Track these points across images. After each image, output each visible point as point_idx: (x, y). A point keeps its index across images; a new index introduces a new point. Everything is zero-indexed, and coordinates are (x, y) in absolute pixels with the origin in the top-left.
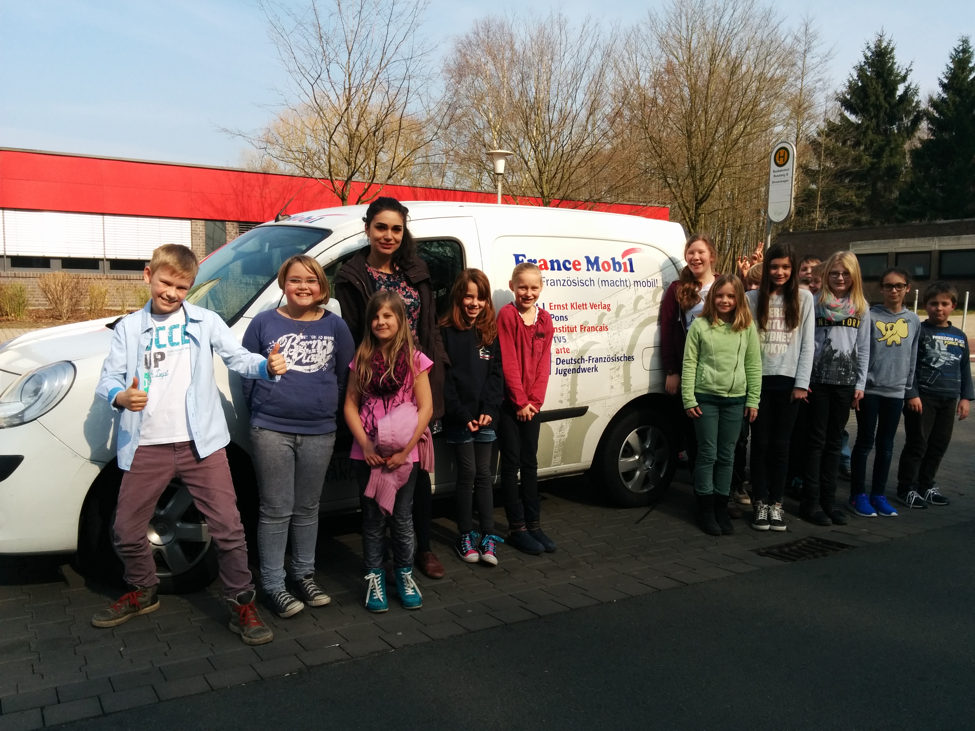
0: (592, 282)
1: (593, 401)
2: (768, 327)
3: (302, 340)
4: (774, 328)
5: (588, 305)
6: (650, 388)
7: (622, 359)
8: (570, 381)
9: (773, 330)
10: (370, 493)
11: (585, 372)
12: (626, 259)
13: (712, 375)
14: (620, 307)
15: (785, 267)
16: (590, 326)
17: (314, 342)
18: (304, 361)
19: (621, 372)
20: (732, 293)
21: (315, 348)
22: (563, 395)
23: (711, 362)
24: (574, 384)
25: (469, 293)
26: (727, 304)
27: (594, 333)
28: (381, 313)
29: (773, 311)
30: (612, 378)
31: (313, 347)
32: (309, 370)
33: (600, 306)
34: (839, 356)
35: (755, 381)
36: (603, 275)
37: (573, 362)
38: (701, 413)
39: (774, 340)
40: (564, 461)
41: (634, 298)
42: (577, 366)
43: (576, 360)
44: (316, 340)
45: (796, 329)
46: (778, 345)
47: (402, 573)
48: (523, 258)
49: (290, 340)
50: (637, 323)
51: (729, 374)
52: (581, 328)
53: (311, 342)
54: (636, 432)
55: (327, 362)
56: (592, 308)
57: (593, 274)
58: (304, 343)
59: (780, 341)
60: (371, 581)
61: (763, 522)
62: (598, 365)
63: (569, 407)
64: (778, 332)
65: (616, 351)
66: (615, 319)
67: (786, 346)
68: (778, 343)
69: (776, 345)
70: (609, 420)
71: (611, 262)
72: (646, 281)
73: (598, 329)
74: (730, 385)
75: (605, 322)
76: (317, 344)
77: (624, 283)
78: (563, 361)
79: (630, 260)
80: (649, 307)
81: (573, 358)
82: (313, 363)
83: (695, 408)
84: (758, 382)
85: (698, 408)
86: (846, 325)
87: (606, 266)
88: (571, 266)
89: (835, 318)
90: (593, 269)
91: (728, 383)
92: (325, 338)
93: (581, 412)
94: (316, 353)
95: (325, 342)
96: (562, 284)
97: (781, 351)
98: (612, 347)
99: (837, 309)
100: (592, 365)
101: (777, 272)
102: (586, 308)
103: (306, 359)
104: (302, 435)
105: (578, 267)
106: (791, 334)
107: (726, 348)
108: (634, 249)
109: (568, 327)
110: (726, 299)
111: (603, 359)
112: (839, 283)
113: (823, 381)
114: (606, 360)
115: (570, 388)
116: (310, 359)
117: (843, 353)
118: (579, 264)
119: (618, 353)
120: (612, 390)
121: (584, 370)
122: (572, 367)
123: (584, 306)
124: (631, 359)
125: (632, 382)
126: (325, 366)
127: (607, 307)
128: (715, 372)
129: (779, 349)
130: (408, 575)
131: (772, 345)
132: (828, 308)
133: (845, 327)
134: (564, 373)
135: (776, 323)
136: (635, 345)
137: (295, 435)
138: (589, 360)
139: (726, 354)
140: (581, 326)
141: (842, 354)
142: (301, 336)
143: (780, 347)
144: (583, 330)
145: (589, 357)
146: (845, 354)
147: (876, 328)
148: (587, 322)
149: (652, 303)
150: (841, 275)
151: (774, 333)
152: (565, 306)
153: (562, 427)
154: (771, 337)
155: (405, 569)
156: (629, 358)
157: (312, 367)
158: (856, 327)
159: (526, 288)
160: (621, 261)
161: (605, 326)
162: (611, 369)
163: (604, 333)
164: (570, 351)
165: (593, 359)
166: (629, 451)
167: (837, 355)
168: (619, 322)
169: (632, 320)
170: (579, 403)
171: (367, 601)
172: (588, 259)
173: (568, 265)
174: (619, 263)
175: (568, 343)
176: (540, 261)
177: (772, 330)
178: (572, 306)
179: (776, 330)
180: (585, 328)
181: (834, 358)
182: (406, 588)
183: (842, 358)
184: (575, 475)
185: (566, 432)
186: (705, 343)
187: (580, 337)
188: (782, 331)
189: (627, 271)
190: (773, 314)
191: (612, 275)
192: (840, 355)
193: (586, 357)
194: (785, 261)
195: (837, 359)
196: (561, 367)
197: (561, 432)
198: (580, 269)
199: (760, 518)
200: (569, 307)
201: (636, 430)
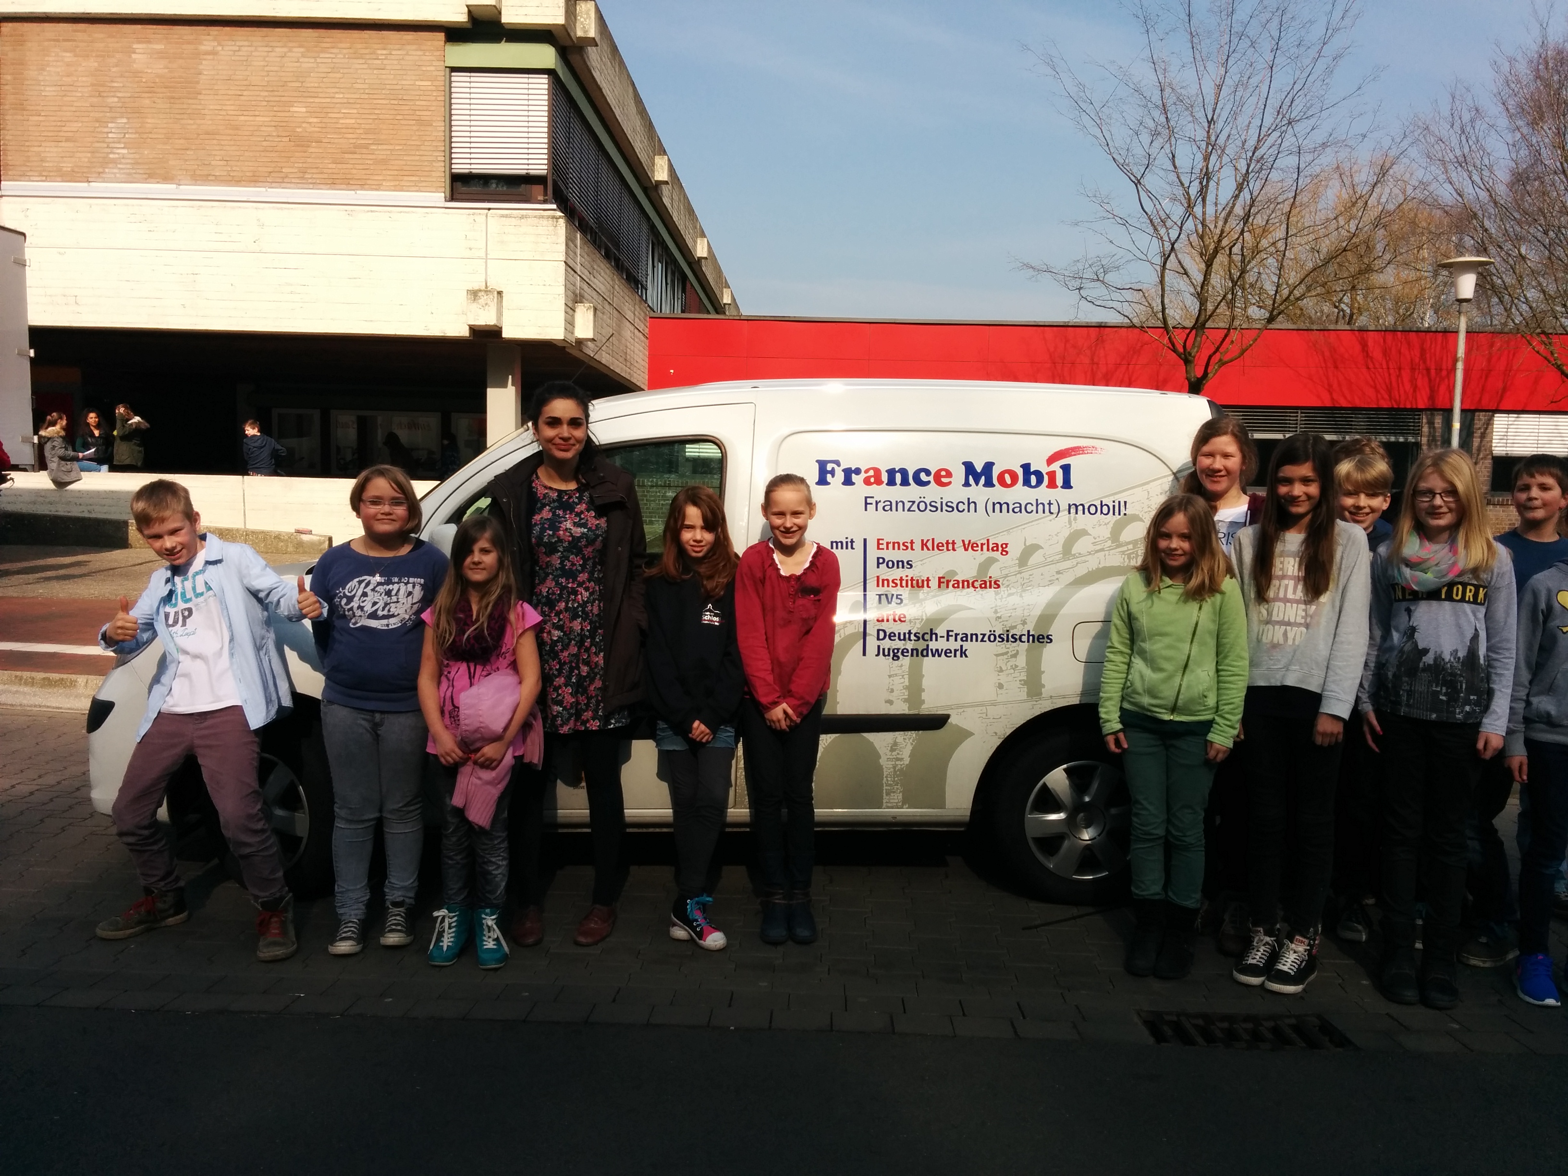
0: (972, 505)
1: (959, 706)
2: (1271, 594)
3: (379, 584)
4: (1281, 595)
5: (959, 544)
6: (1083, 694)
7: (1024, 638)
8: (906, 668)
9: (1280, 600)
10: (457, 800)
11: (940, 656)
12: (1056, 467)
13: (1142, 677)
14: (1030, 550)
15: (1305, 481)
16: (960, 580)
17: (396, 587)
18: (380, 613)
19: (1021, 661)
20: (1186, 531)
21: (396, 595)
22: (892, 691)
23: (1142, 654)
24: (916, 677)
25: (687, 523)
26: (1180, 552)
27: (966, 590)
28: (476, 548)
29: (1282, 563)
30: (1001, 670)
31: (394, 593)
32: (388, 625)
33: (985, 547)
34: (1431, 662)
35: (1228, 695)
36: (998, 493)
37: (913, 637)
38: (1126, 746)
39: (1280, 618)
40: (908, 800)
41: (1066, 533)
42: (921, 645)
43: (920, 636)
44: (398, 583)
45: (1324, 598)
46: (1289, 628)
47: (483, 916)
48: (834, 466)
49: (363, 585)
50: (1069, 577)
51: (1170, 677)
52: (940, 583)
53: (391, 587)
54: (1065, 770)
55: (414, 614)
56: (966, 550)
57: (979, 492)
58: (380, 589)
59: (1292, 620)
60: (440, 919)
61: (1253, 970)
62: (966, 645)
63: (907, 712)
64: (1288, 604)
65: (1008, 625)
66: (1017, 569)
67: (1304, 630)
68: (1289, 624)
69: (1283, 628)
70: (996, 742)
71: (1020, 472)
72: (1098, 504)
73: (977, 584)
74: (1173, 699)
75: (994, 572)
76: (399, 590)
77: (1047, 508)
78: (891, 636)
79: (1066, 469)
80: (1102, 550)
81: (913, 631)
82: (393, 616)
83: (1115, 733)
84: (1237, 696)
85: (1121, 736)
86: (1449, 598)
87: (1008, 479)
88: (931, 478)
89: (1418, 583)
90: (977, 484)
91: (1168, 693)
92: (411, 580)
93: (937, 722)
94: (398, 602)
95: (410, 586)
96: (906, 509)
97: (1294, 640)
98: (1000, 618)
99: (1424, 566)
100: (953, 645)
101: (1291, 491)
102: (954, 549)
103: (383, 609)
105: (944, 480)
106: (1314, 607)
107: (1168, 629)
108: (1079, 448)
109: (912, 579)
110: (1176, 543)
111: (980, 637)
112: (1434, 512)
113: (1403, 710)
114: (986, 638)
115: (907, 680)
116: (389, 611)
117: (1440, 656)
118: (949, 474)
119: (1015, 627)
120: (1000, 691)
121: (937, 653)
122: (910, 645)
123: (950, 545)
124: (1046, 640)
125: (1045, 679)
126: (410, 619)
127: (1003, 549)
128: (1148, 672)
129: (1290, 635)
130: (490, 921)
131: (1277, 627)
132: (1407, 565)
133: (1447, 604)
134: (894, 656)
135: (1287, 586)
136: (1056, 615)
137: (373, 711)
138: (948, 636)
139: (1167, 640)
140: (940, 578)
141: (1438, 658)
142: (378, 578)
143: (1292, 632)
144: (943, 585)
145: (948, 632)
146: (1447, 657)
147: (1556, 605)
148: (954, 573)
149: (1109, 543)
150: (1438, 496)
151: (1282, 605)
152: (909, 545)
153: (895, 744)
154: (1275, 613)
155: (488, 911)
156: (1041, 639)
157: (392, 621)
158: (1475, 602)
159: (782, 514)
160: (1044, 469)
161: (993, 580)
162: (997, 655)
163: (990, 592)
164: (907, 619)
165: (956, 635)
166: (1048, 801)
167: (1429, 659)
168: (1025, 575)
169: (1058, 572)
170: (930, 705)
171: (431, 947)
172: (969, 467)
173: (923, 476)
174: (1038, 474)
175: (906, 605)
176: (867, 471)
177: (1277, 599)
178: (924, 545)
179: (1286, 600)
180: (948, 582)
181: (1421, 665)
182: (485, 938)
183: (1438, 666)
184: (945, 829)
185: (906, 754)
186: (1136, 619)
187: (934, 596)
188: (1298, 602)
189: (1057, 487)
190: (1282, 569)
191: (1020, 493)
192: (1436, 659)
193: (941, 631)
194: (1305, 470)
195: (1428, 668)
196: (887, 644)
197: (894, 753)
198: (950, 483)
199: (1251, 961)
200: (917, 545)
201: (1065, 766)
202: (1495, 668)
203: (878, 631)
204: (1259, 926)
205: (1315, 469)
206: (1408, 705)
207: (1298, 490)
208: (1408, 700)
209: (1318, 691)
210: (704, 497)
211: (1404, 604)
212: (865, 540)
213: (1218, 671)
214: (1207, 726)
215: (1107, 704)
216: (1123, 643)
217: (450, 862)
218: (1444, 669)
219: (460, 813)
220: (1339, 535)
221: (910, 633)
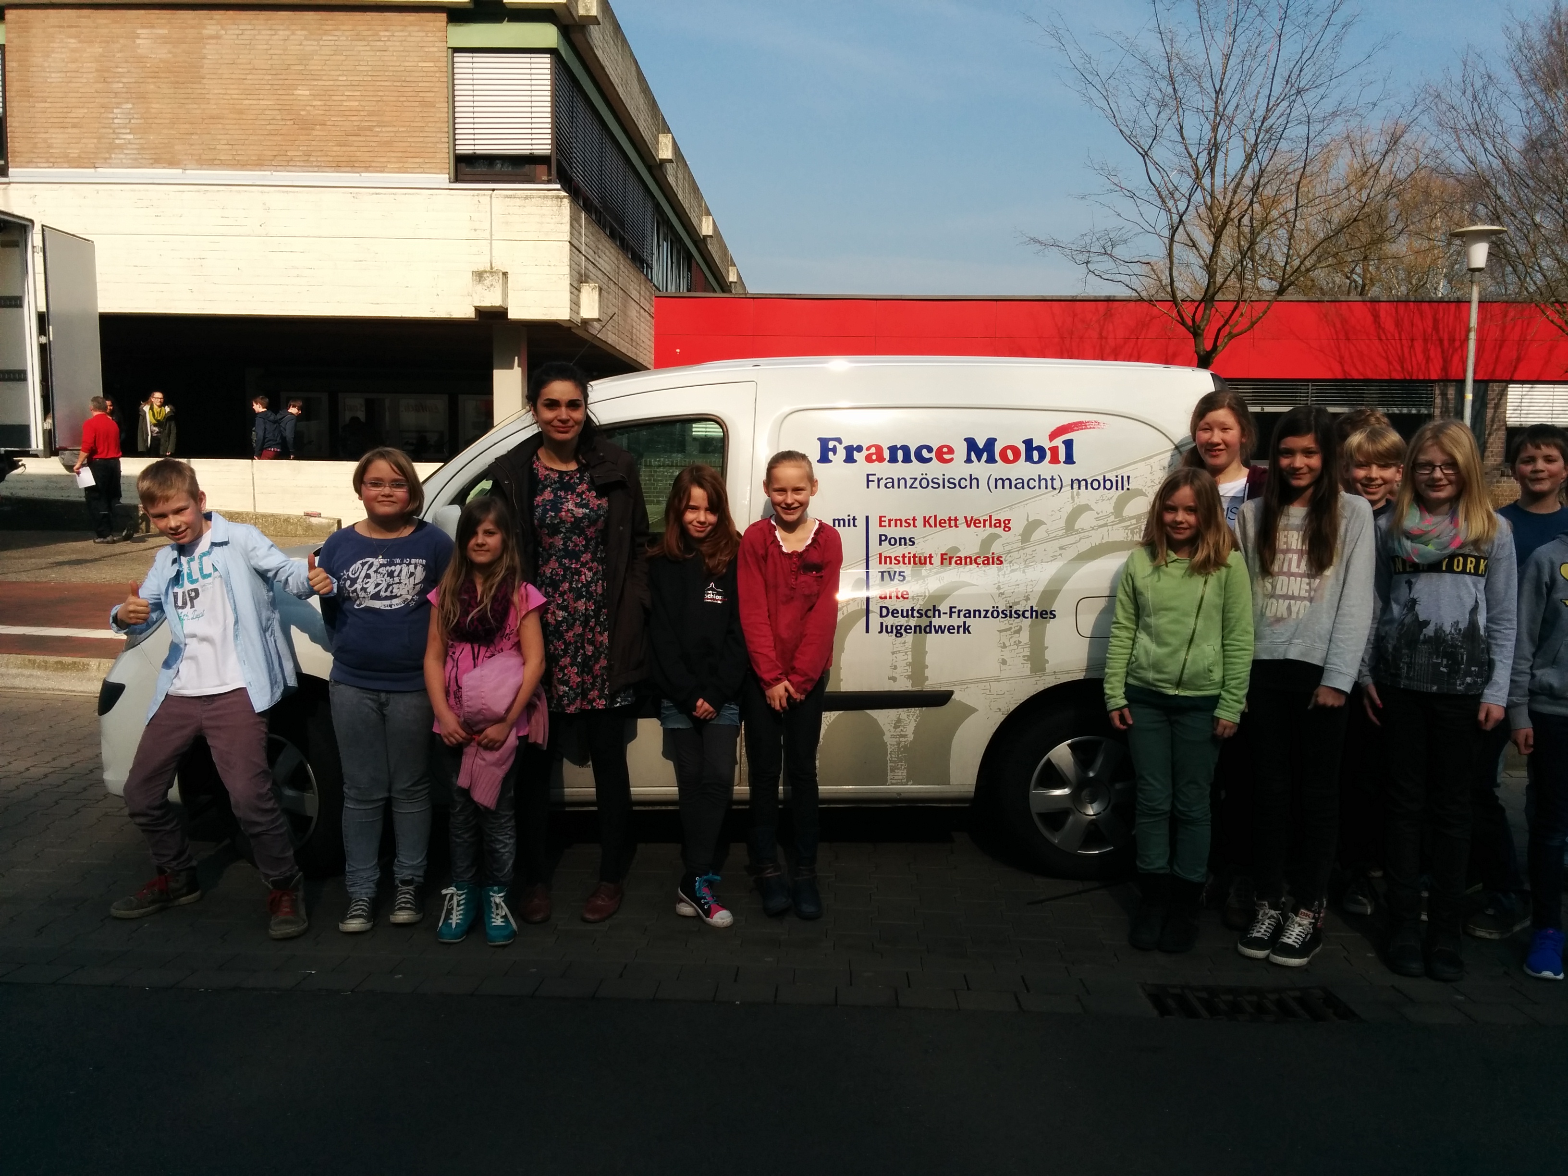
0: (974, 482)
1: (962, 683)
2: (1276, 568)
3: (382, 565)
4: (1285, 569)
5: (961, 520)
6: (1088, 669)
7: (1028, 614)
8: (909, 645)
9: (1284, 574)
10: (462, 781)
11: (943, 632)
12: (1059, 442)
13: (1147, 652)
14: (1033, 526)
15: (1307, 452)
16: (963, 556)
17: (398, 568)
18: (383, 594)
19: (1025, 637)
20: (1192, 504)
21: (398, 576)
22: (895, 668)
23: (1147, 629)
24: (919, 653)
25: (692, 503)
26: (1185, 526)
27: (969, 567)
28: (480, 530)
29: (1286, 536)
30: (1004, 646)
31: (396, 574)
32: (391, 606)
33: (987, 523)
34: (1432, 634)
35: (1234, 670)
36: (1000, 469)
37: (916, 614)
38: (1131, 722)
39: (1284, 592)
40: (912, 777)
41: (1069, 508)
42: (924, 622)
43: (923, 612)
44: (400, 564)
45: (1328, 572)
46: (1292, 602)
47: (491, 894)
48: (836, 443)
49: (366, 567)
50: (1072, 553)
51: (1175, 652)
52: (942, 559)
53: (393, 568)
54: (1069, 745)
55: (417, 594)
56: (969, 526)
57: (980, 468)
58: (383, 570)
59: (1296, 594)
60: (448, 897)
61: (1258, 944)
62: (969, 622)
63: (910, 689)
64: (1292, 578)
65: (1011, 601)
66: (1020, 544)
67: (1308, 603)
68: (1293, 597)
69: (1287, 602)
70: (1000, 718)
71: (1022, 448)
72: (1101, 479)
73: (979, 561)
75: (997, 548)
76: (401, 571)
77: (1050, 484)
78: (894, 613)
79: (1069, 444)
80: (1105, 525)
81: (916, 608)
82: (396, 597)
83: (1120, 709)
84: (1242, 670)
85: (1126, 712)
86: (1450, 570)
87: (1011, 455)
88: (933, 455)
89: (1419, 556)
90: (979, 460)
91: (1173, 668)
92: (413, 561)
93: (940, 698)
94: (400, 583)
95: (412, 567)
96: (908, 486)
97: (1298, 613)
98: (1002, 594)
99: (1424, 539)
100: (956, 621)
101: (1292, 463)
102: (956, 526)
103: (386, 591)
104: (388, 692)
105: (946, 457)
106: (1318, 581)
107: (1173, 604)
108: (1081, 423)
109: (914, 556)
110: (1181, 516)
111: (983, 613)
112: (1434, 484)
113: (1403, 683)
114: (989, 615)
115: (910, 657)
116: (392, 592)
117: (1441, 628)
118: (951, 451)
119: (1018, 603)
120: (1003, 667)
121: (940, 629)
122: (913, 622)
123: (952, 522)
124: (1049, 615)
125: (1048, 655)
126: (412, 599)
127: (1006, 525)
128: (1153, 647)
129: (1294, 609)
130: (498, 898)
131: (1281, 601)
132: (1408, 538)
133: (1448, 577)
134: (897, 632)
135: (1290, 560)
136: (1058, 591)
137: (378, 691)
138: (951, 612)
139: (1172, 615)
140: (942, 555)
141: (1439, 630)
142: (381, 560)
143: (1296, 606)
144: (946, 562)
145: (951, 608)
146: (1447, 628)
147: (1560, 578)
148: (956, 549)
149: (1112, 518)
150: (1438, 469)
151: (1285, 578)
152: (911, 522)
153: (899, 720)
154: (1279, 587)
155: (496, 888)
156: (1044, 614)
157: (395, 601)
158: (1476, 573)
159: (783, 490)
160: (1047, 445)
161: (996, 556)
162: (1000, 631)
163: (993, 569)
164: (910, 596)
165: (959, 611)
166: (1053, 776)
167: (1429, 631)
168: (1028, 551)
169: (1061, 548)
170: (934, 682)
171: (440, 924)
172: (971, 444)
173: (925, 453)
174: (1041, 450)
175: (908, 582)
176: (868, 449)
177: (1281, 573)
178: (926, 521)
179: (1290, 574)
180: (951, 558)
181: (1422, 637)
182: (493, 916)
183: (1439, 637)
184: (949, 805)
185: (910, 730)
186: (1141, 594)
187: (936, 573)
188: (1302, 576)
189: (1059, 462)
190: (1286, 543)
191: (1022, 469)
192: (1436, 631)
193: (944, 607)
194: (1307, 441)
195: (1428, 640)
196: (890, 621)
197: (898, 730)
198: (952, 459)
199: (1256, 935)
200: (920, 522)
201: (1069, 741)
202: (1495, 639)
203: (881, 608)
204: (1263, 900)
205: (1317, 441)
206: (1408, 678)
207: (1300, 461)
208: (1408, 673)
209: (1321, 664)
210: (708, 478)
211: (1405, 577)
212: (867, 518)
213: (1223, 645)
214: (1213, 701)
215: (1112, 679)
216: (1128, 619)
217: (458, 840)
218: (1445, 641)
219: (466, 793)
220: (1343, 507)
221: (913, 610)
